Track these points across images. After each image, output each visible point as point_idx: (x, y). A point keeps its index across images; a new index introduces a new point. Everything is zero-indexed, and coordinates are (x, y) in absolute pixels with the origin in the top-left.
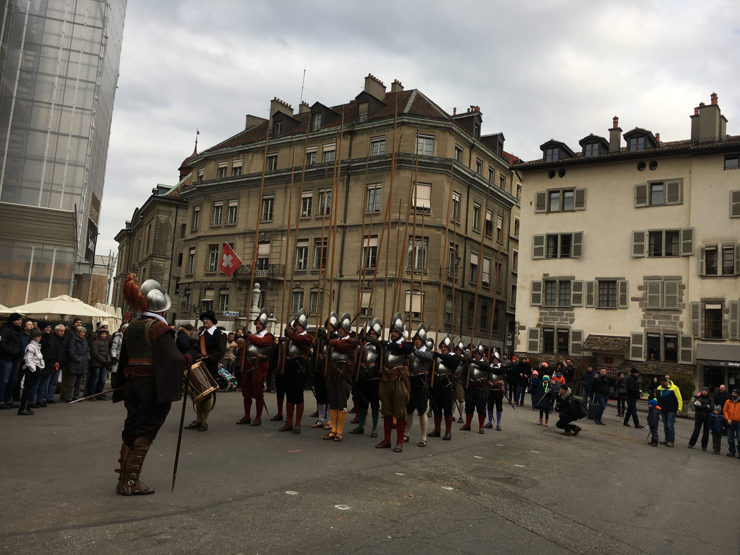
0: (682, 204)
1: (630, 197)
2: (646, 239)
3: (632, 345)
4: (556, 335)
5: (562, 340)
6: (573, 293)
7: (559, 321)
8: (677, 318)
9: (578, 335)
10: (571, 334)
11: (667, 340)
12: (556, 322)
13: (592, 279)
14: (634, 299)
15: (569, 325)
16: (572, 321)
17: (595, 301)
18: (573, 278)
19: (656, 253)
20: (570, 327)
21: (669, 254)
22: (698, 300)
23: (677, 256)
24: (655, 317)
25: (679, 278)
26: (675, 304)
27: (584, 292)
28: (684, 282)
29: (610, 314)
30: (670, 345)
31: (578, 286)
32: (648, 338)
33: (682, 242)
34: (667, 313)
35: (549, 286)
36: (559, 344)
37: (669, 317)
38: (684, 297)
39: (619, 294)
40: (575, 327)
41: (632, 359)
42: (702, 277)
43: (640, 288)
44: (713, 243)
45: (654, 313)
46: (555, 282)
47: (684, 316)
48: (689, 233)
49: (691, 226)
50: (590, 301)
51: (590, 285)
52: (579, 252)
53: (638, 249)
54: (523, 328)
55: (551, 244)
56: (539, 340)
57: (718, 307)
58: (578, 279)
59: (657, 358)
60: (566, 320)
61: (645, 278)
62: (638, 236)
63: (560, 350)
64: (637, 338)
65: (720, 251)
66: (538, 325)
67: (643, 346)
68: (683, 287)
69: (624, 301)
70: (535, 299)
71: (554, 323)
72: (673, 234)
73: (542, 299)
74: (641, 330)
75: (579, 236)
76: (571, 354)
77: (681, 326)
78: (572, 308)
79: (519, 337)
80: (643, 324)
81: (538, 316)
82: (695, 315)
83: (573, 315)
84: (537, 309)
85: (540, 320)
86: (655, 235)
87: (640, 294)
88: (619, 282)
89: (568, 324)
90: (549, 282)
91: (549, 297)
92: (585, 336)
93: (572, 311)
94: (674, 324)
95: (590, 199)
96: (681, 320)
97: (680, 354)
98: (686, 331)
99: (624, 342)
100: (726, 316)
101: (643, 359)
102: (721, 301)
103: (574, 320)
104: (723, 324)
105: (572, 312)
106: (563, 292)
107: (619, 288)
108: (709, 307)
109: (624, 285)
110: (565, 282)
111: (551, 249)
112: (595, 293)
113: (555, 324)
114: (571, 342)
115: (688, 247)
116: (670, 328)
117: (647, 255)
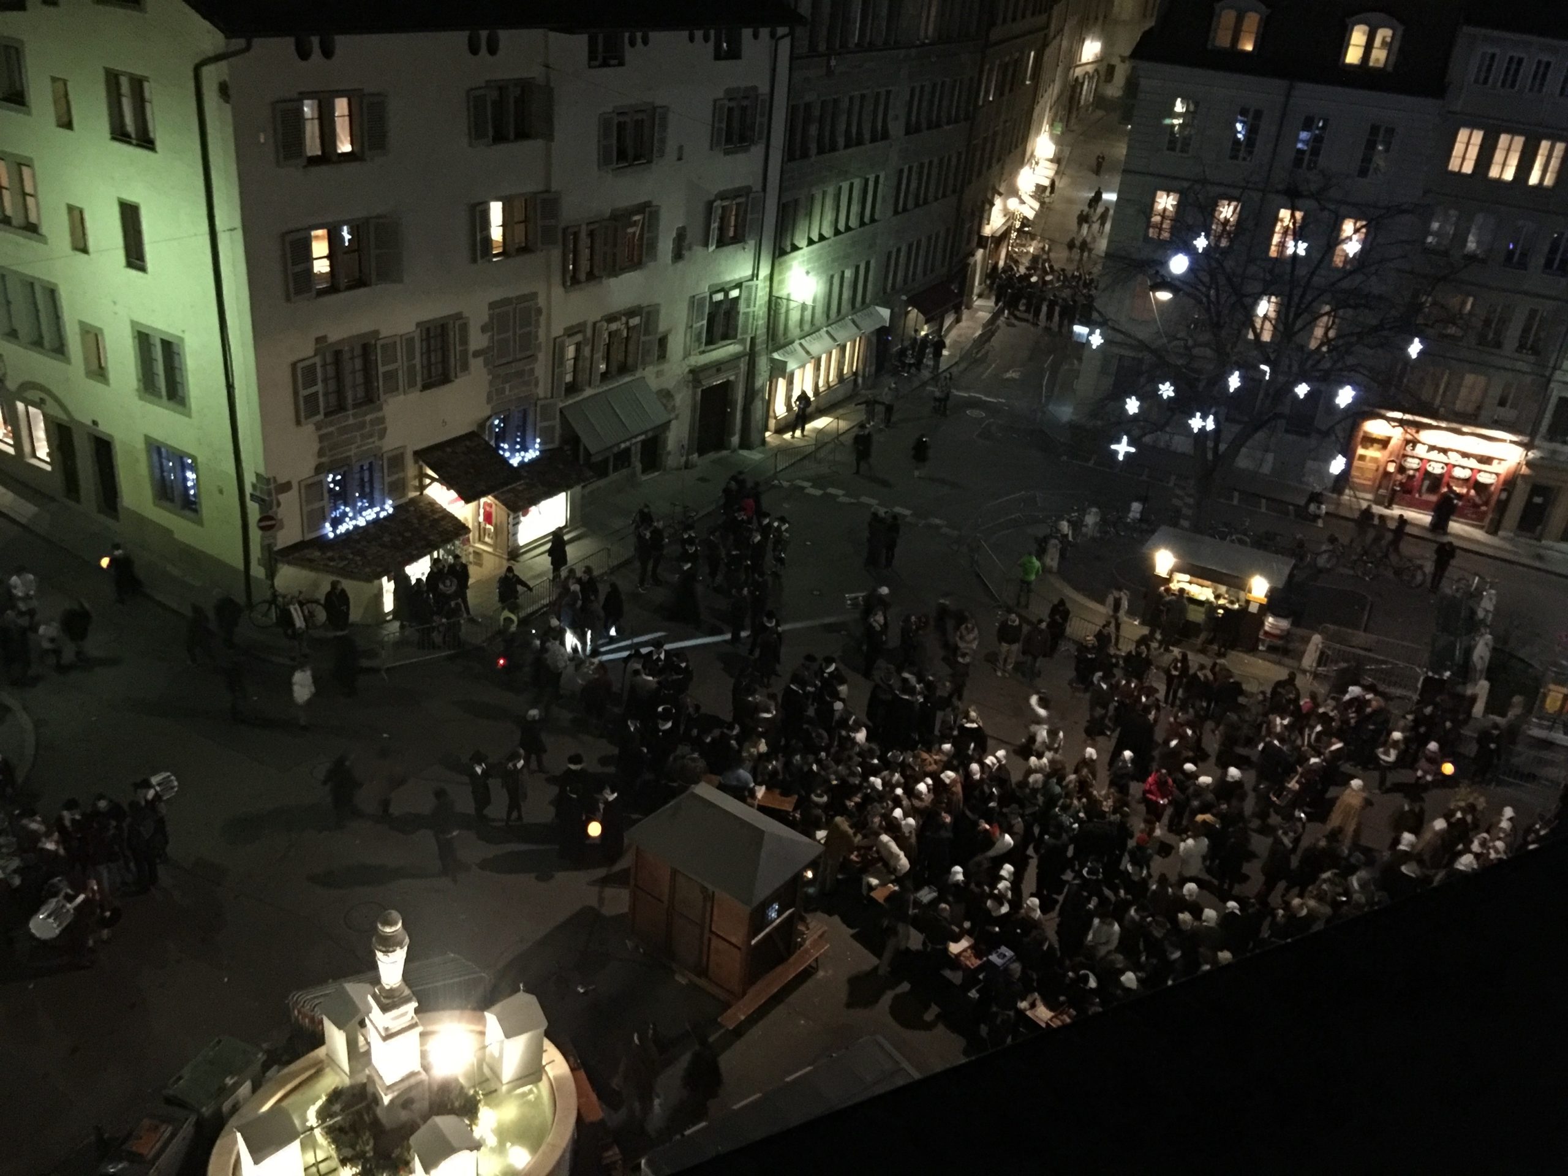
6: (380, 367)
7: (359, 442)
8: (532, 371)
9: (399, 460)
12: (353, 446)
13: (409, 330)
14: (476, 355)
15: (377, 443)
16: (382, 434)
17: (417, 376)
18: (376, 332)
20: (380, 448)
22: (561, 332)
24: (505, 380)
25: (535, 296)
26: (530, 347)
27: (401, 362)
28: (540, 301)
31: (390, 348)
33: (539, 222)
34: (520, 367)
37: (522, 374)
38: (541, 331)
39: (458, 349)
40: (389, 446)
42: (566, 289)
43: (484, 329)
45: (504, 371)
47: (541, 366)
48: (550, 206)
49: (553, 188)
50: (410, 378)
51: (411, 343)
54: (286, 486)
56: (327, 502)
58: (386, 333)
60: (371, 436)
61: (490, 307)
66: (318, 468)
68: (539, 312)
69: (460, 362)
70: (311, 406)
71: (350, 450)
73: (322, 401)
74: (487, 412)
77: (537, 384)
78: (381, 405)
79: (281, 512)
80: (489, 398)
81: (314, 446)
83: (382, 420)
84: (310, 431)
85: (321, 453)
87: (484, 340)
88: (455, 324)
90: (332, 355)
92: (408, 457)
93: (380, 409)
94: (528, 383)
98: (543, 392)
102: (583, 329)
103: (385, 429)
105: (380, 414)
107: (455, 335)
109: (464, 328)
110: (365, 348)
112: (419, 358)
113: (353, 452)
114: (386, 480)
115: (550, 235)
116: (523, 392)
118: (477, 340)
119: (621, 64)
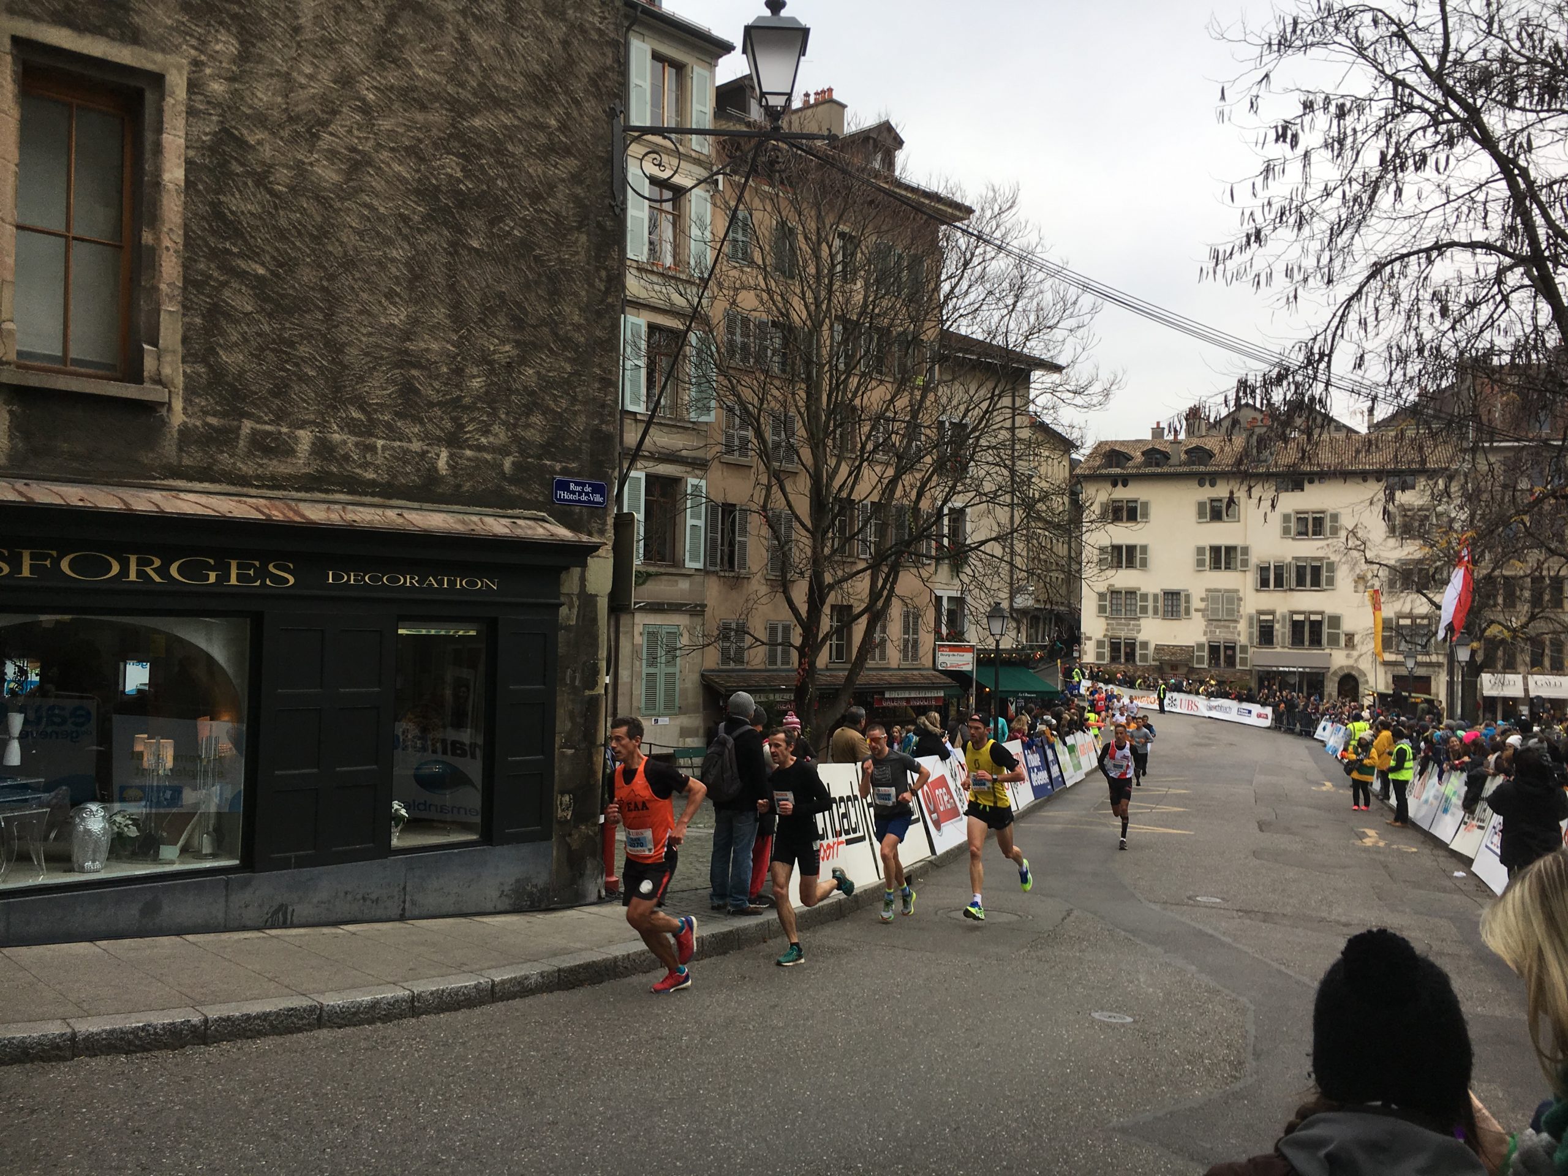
0: (1239, 521)
1: (1193, 511)
2: (1208, 553)
3: (1196, 654)
4: (1123, 644)
5: (1128, 650)
6: (1139, 604)
7: (1126, 632)
8: (1236, 627)
9: (1145, 645)
10: (1138, 644)
11: (1226, 648)
12: (1124, 632)
13: (1157, 591)
14: (1197, 610)
16: (1139, 631)
17: (1161, 612)
18: (1139, 589)
19: (1216, 565)
20: (1138, 637)
21: (1228, 567)
22: (1254, 612)
23: (1235, 569)
24: (1217, 627)
25: (1237, 591)
26: (1233, 615)
27: (1150, 604)
28: (1241, 594)
29: (1175, 624)
30: (1229, 652)
31: (1144, 597)
32: (1210, 646)
33: (1239, 557)
34: (1227, 623)
35: (1114, 596)
36: (1126, 654)
37: (1228, 627)
38: (1241, 609)
39: (1183, 605)
40: (1141, 637)
41: (1196, 666)
42: (1257, 590)
43: (1202, 600)
44: (1267, 559)
45: (1214, 623)
46: (1121, 592)
47: (1242, 626)
48: (1245, 550)
49: (1248, 543)
50: (1156, 612)
51: (1156, 596)
52: (1144, 564)
53: (1200, 563)
54: (1090, 639)
55: (1115, 554)
56: (1107, 651)
57: (1270, 617)
58: (1144, 590)
59: (1218, 664)
60: (1133, 631)
61: (1208, 590)
62: (1200, 551)
63: (1127, 660)
64: (1200, 646)
65: (1272, 567)
66: (1105, 636)
67: (1206, 654)
68: (1240, 599)
69: (1187, 612)
70: (1102, 609)
71: (1121, 633)
72: (1230, 550)
73: (1108, 609)
74: (1203, 639)
75: (1144, 549)
76: (1138, 663)
77: (1239, 635)
78: (1138, 619)
79: (1086, 648)
80: (1205, 633)
81: (1104, 626)
82: (1251, 625)
83: (1139, 625)
84: (1103, 619)
85: (1107, 630)
86: (1216, 550)
87: (1202, 605)
88: (1183, 594)
89: (1134, 634)
90: (1115, 593)
91: (1114, 607)
92: (1152, 647)
94: (1233, 633)
95: (1153, 511)
96: (1239, 629)
97: (1238, 660)
98: (1243, 640)
99: (1187, 650)
100: (1277, 626)
101: (1205, 666)
102: (1273, 613)
104: (1275, 633)
105: (1138, 622)
106: (1128, 602)
107: (1183, 599)
108: (1263, 617)
109: (1188, 596)
110: (1131, 593)
111: (1115, 560)
112: (1160, 604)
113: (1123, 634)
114: (1138, 652)
115: (1245, 563)
116: (1229, 637)
117: (1207, 568)
118: (1196, 603)
119: (1302, 490)
